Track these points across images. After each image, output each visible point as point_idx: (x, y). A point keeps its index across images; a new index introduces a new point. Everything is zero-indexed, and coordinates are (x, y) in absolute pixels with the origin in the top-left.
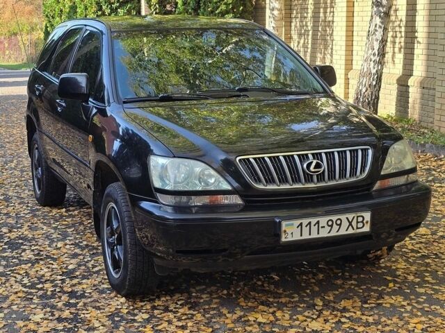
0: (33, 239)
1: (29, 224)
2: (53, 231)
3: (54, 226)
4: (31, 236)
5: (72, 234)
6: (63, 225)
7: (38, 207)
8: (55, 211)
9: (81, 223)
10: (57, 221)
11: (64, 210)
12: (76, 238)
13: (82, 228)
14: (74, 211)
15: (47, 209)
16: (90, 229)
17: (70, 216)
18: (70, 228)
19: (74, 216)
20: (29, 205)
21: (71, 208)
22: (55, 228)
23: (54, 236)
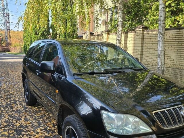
0: (27, 126)
1: (24, 117)
2: (34, 121)
3: (34, 117)
4: (25, 125)
5: (42, 122)
6: (38, 116)
7: (27, 106)
8: (33, 108)
9: (45, 116)
10: (35, 114)
11: (37, 108)
12: (44, 125)
13: (45, 118)
14: (40, 108)
15: (30, 107)
16: (49, 119)
17: (40, 111)
18: (41, 118)
19: (41, 111)
20: (23, 105)
21: (39, 107)
22: (35, 119)
23: (35, 124)
